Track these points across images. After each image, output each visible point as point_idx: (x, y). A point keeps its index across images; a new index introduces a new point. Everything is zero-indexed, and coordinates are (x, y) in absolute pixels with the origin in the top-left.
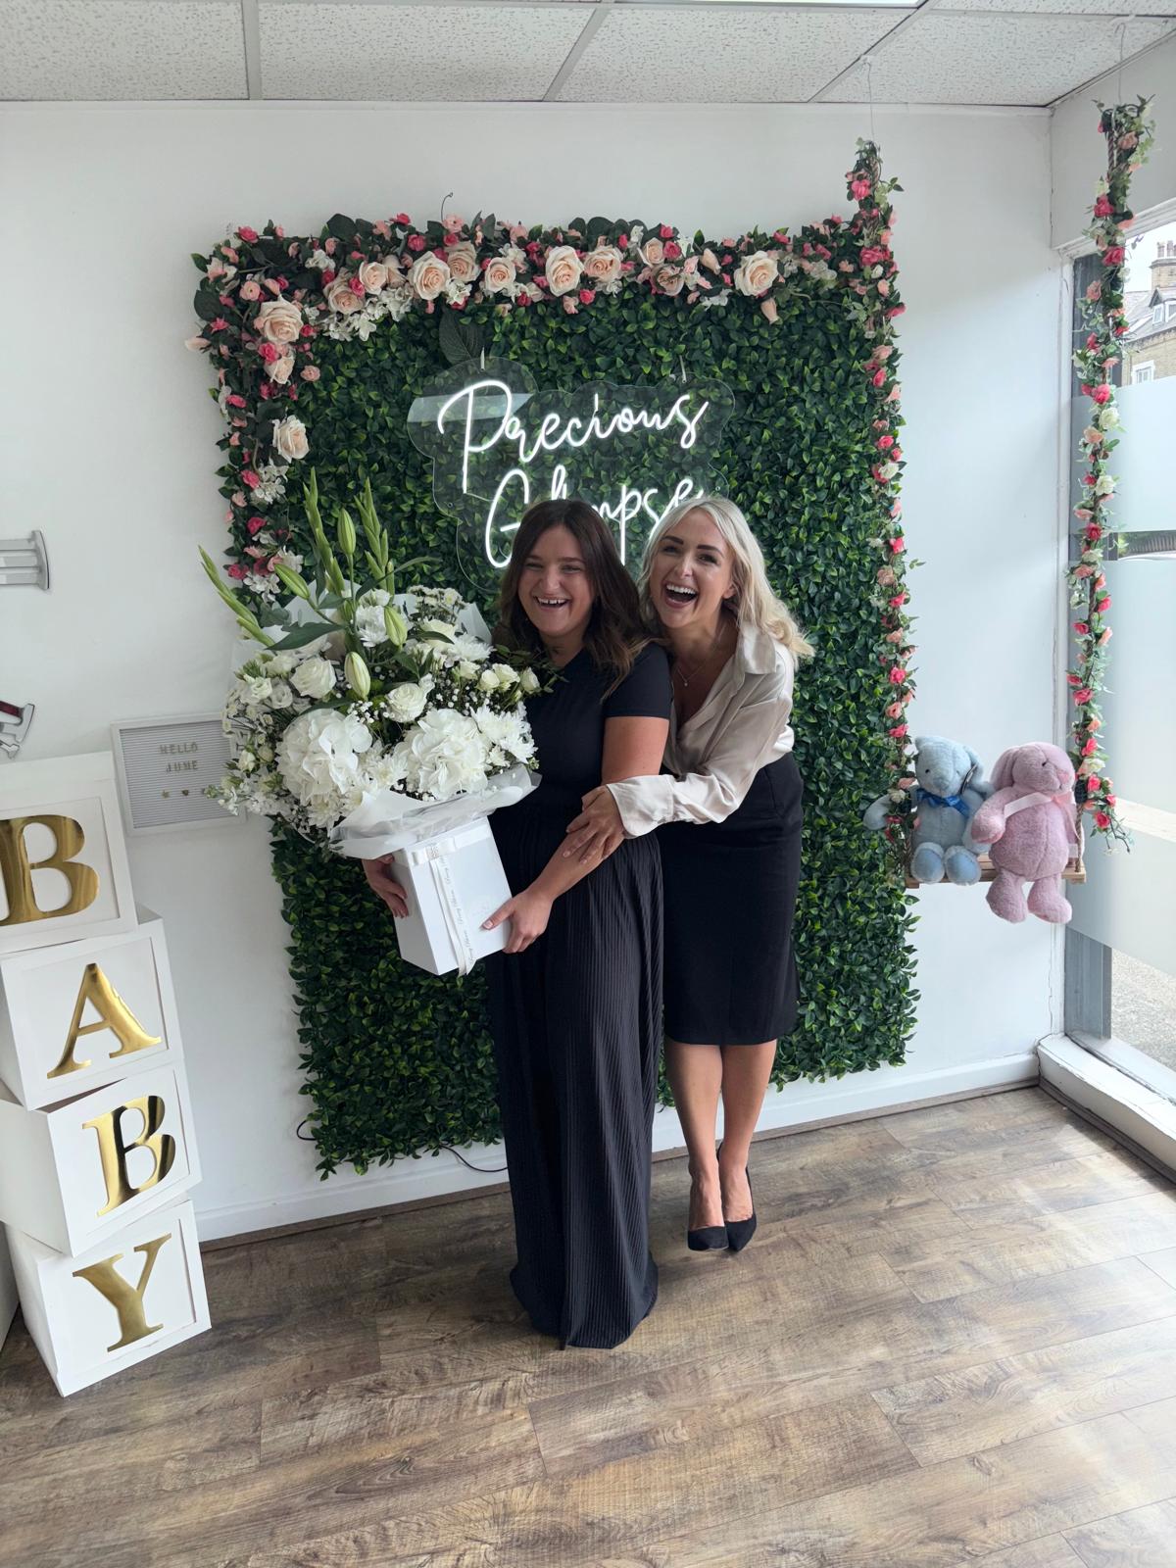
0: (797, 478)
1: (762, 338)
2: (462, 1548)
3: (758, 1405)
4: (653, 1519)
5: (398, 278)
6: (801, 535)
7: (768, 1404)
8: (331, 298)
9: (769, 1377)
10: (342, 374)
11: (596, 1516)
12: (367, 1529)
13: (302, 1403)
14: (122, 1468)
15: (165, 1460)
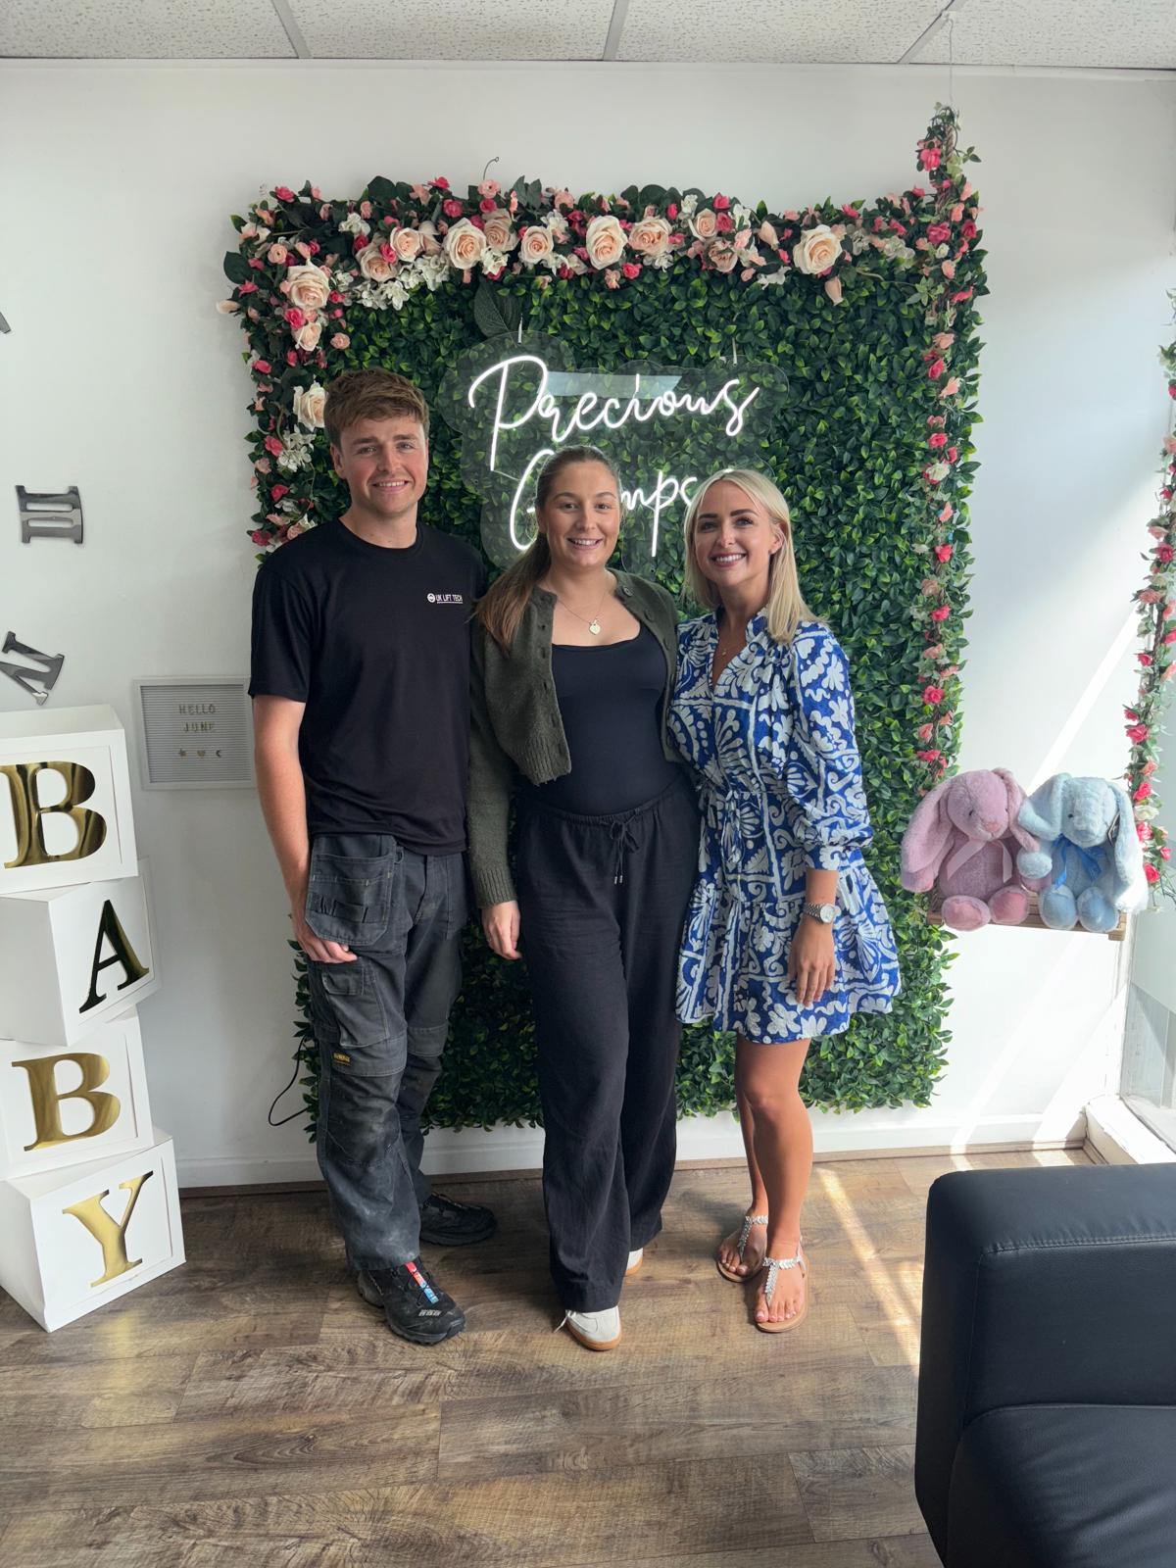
0: (852, 473)
1: (824, 321)
2: (331, 1538)
3: (669, 1446)
4: (524, 1544)
5: (433, 245)
6: (854, 535)
7: (679, 1447)
8: (363, 264)
9: (689, 1417)
10: (374, 344)
11: (468, 1530)
12: (251, 1501)
13: (234, 1362)
14: (52, 1397)
15: (93, 1396)
